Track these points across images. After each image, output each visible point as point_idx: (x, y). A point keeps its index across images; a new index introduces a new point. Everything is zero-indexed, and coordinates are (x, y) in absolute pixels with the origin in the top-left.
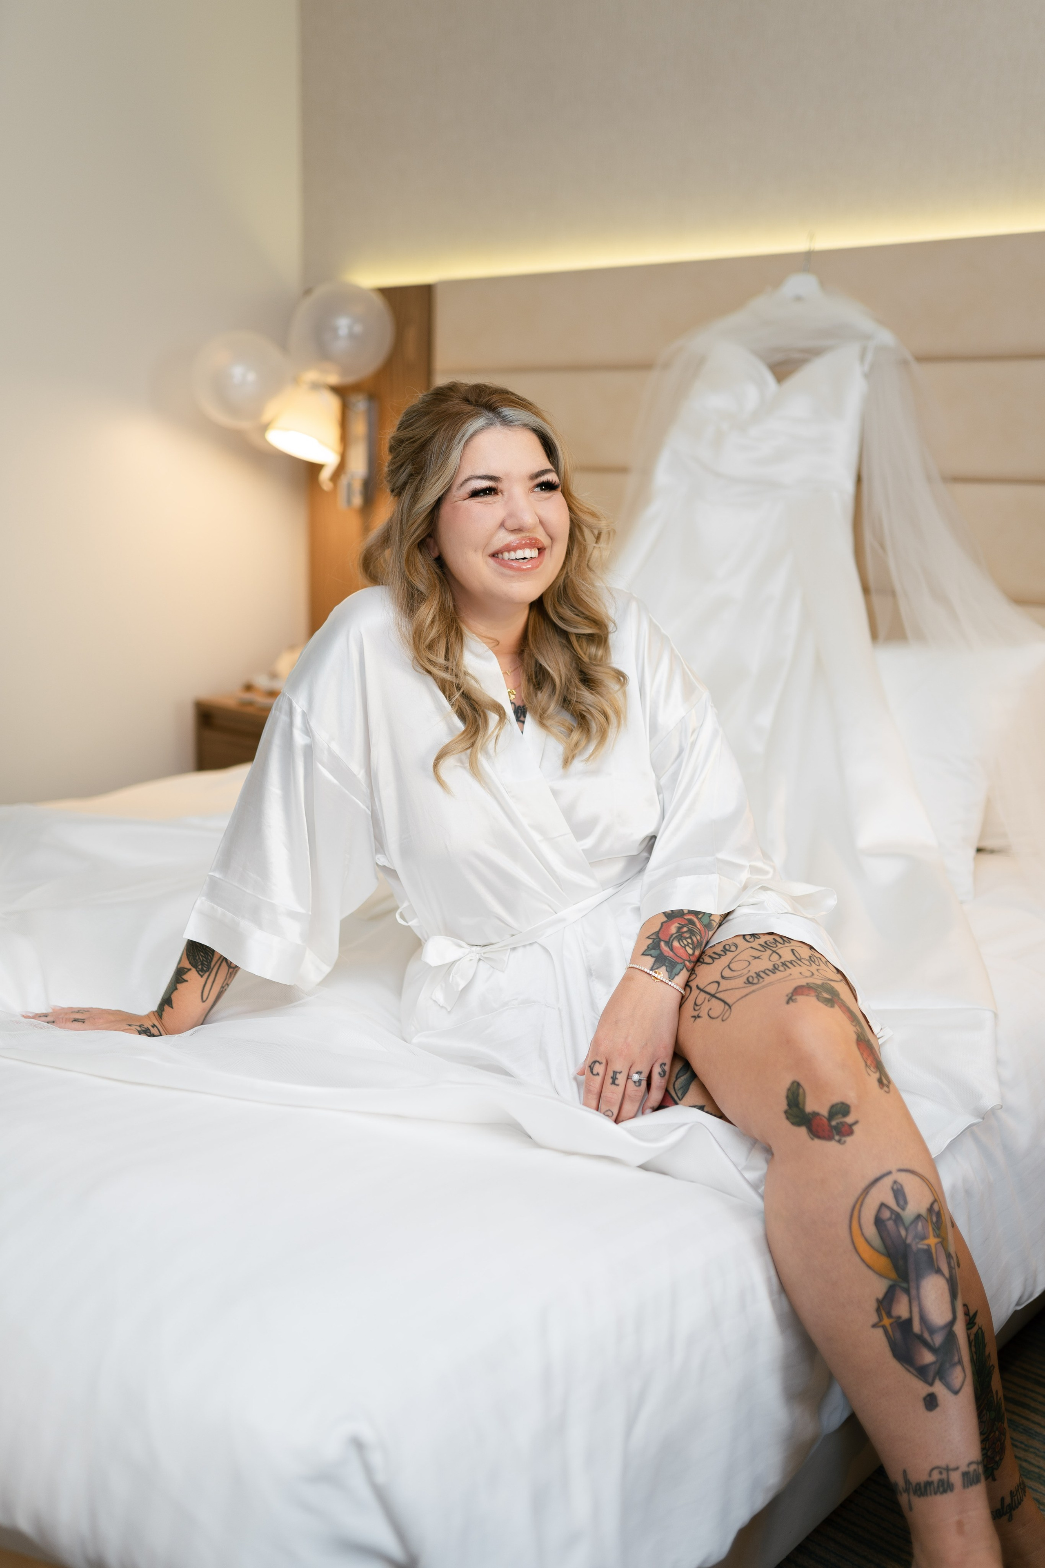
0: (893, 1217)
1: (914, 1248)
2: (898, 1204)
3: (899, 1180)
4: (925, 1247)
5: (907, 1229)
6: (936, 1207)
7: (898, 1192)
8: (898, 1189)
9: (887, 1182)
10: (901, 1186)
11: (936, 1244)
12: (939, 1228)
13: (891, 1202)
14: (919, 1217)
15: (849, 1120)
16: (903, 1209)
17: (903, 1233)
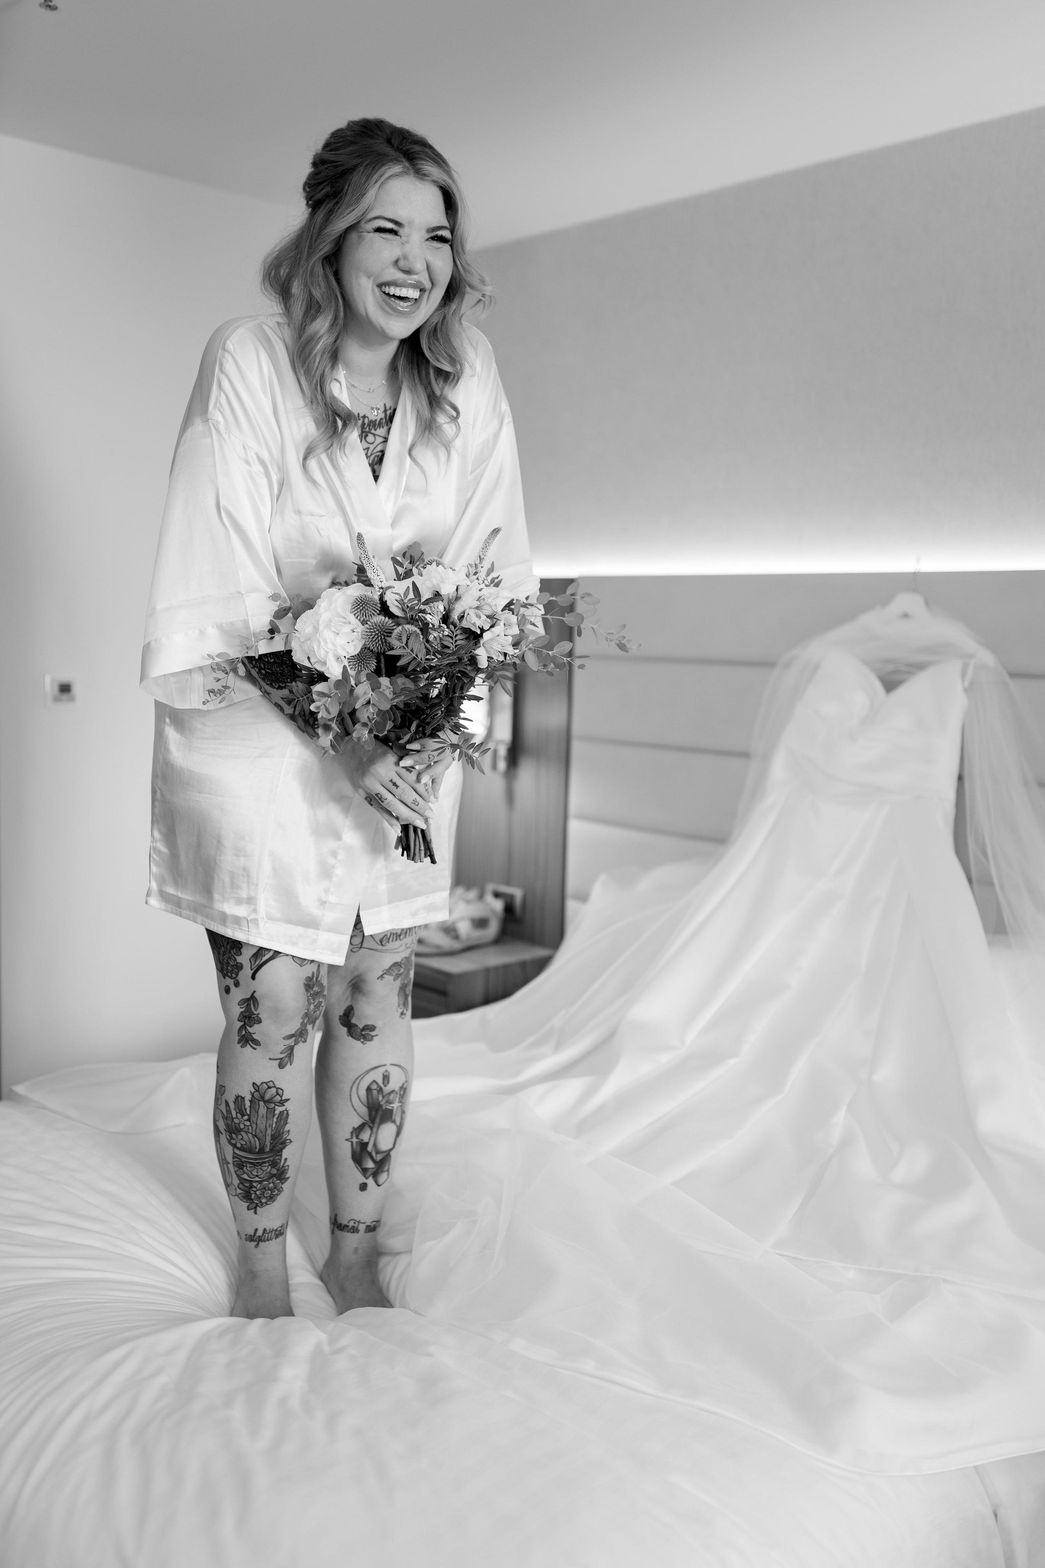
0: (378, 1089)
1: (384, 1107)
2: (383, 1083)
3: (389, 1070)
4: (391, 1108)
5: (383, 1097)
6: (405, 1086)
7: (386, 1078)
8: (386, 1075)
9: (382, 1070)
10: (389, 1073)
11: (398, 1107)
12: (402, 1098)
13: (380, 1082)
14: (393, 1091)
15: (373, 1033)
16: (385, 1086)
17: (380, 1098)
